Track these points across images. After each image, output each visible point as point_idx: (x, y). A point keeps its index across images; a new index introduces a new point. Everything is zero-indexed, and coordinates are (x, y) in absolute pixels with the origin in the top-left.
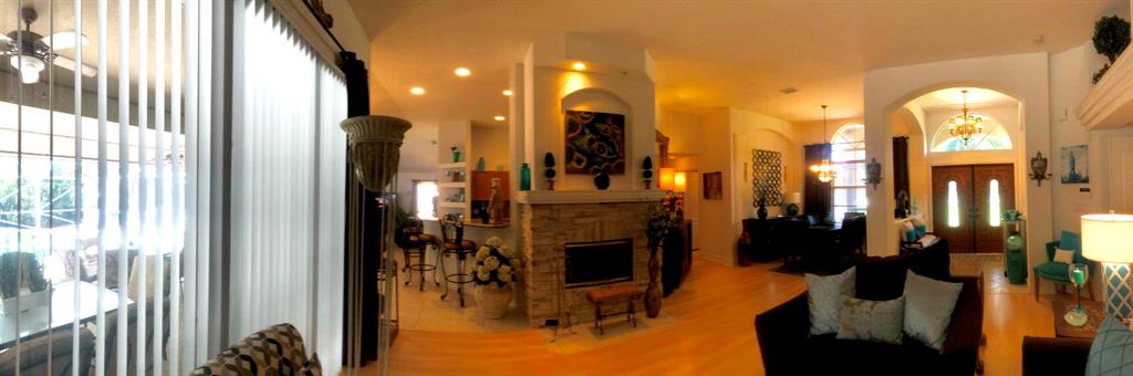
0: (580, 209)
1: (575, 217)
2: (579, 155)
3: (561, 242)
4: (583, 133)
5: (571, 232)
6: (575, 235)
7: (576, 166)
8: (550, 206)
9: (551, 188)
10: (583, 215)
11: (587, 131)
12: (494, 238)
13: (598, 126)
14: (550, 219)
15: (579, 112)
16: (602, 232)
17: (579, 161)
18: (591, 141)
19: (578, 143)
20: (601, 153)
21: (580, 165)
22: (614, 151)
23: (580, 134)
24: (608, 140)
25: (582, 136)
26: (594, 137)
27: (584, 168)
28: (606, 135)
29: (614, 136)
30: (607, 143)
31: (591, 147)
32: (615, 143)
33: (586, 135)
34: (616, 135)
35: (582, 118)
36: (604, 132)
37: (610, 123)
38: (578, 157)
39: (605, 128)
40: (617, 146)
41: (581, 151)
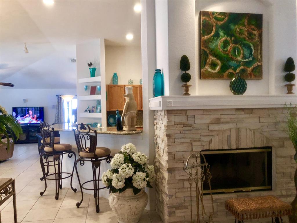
2: (214, 59)
3: (198, 148)
4: (217, 35)
5: (207, 139)
6: (210, 142)
7: (210, 70)
8: (184, 112)
9: (187, 93)
11: (221, 33)
12: (128, 145)
13: (232, 27)
15: (213, 13)
17: (213, 65)
18: (226, 44)
19: (212, 46)
20: (236, 56)
21: (215, 69)
22: (251, 54)
23: (214, 36)
24: (244, 42)
25: (216, 38)
26: (229, 39)
27: (218, 72)
28: (241, 37)
29: (250, 38)
30: (242, 45)
31: (226, 49)
32: (251, 45)
33: (220, 37)
34: (253, 36)
35: (216, 19)
36: (239, 34)
37: (246, 24)
38: (212, 60)
39: (241, 30)
40: (254, 48)
41: (215, 55)
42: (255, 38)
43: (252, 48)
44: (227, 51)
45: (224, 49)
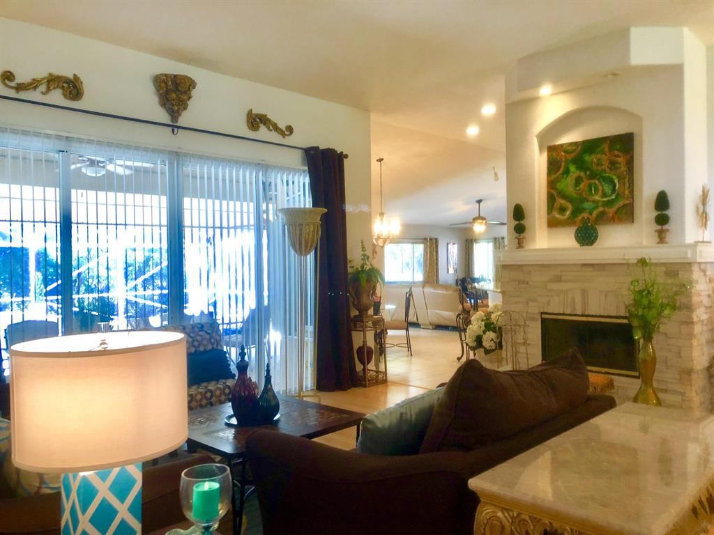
0: (555, 270)
1: (551, 281)
2: (563, 202)
3: (535, 309)
4: (567, 172)
5: (544, 299)
6: (549, 303)
7: (558, 216)
8: (520, 267)
9: (520, 246)
10: (558, 279)
11: (572, 168)
13: (587, 158)
14: (520, 282)
15: (562, 146)
17: (562, 210)
18: (578, 181)
19: (560, 186)
20: (593, 195)
21: (564, 215)
22: (614, 190)
23: (563, 174)
24: (604, 175)
25: (565, 176)
26: (582, 174)
27: (569, 218)
28: (600, 168)
29: (613, 168)
30: (601, 180)
31: (578, 188)
32: (614, 177)
33: (571, 174)
34: (617, 165)
35: (567, 152)
36: (597, 165)
37: (606, 150)
38: (561, 204)
39: (599, 160)
40: (619, 181)
41: (564, 197)
42: (620, 168)
43: (616, 181)
44: (580, 190)
45: (576, 187)
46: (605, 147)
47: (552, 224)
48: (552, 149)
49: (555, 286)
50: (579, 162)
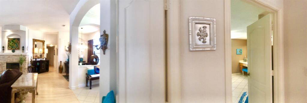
3: (5, 62)
6: (8, 61)
9: (3, 52)
10: (9, 57)
13: (14, 41)
14: (4, 58)
16: (13, 61)
20: (14, 46)
21: (10, 48)
22: (17, 45)
24: (16, 43)
25: (11, 43)
26: (13, 43)
31: (12, 45)
35: (11, 39)
41: (10, 46)
42: (18, 43)
46: (16, 39)
47: (8, 49)
48: (9, 39)
49: (8, 58)
50: (12, 41)
